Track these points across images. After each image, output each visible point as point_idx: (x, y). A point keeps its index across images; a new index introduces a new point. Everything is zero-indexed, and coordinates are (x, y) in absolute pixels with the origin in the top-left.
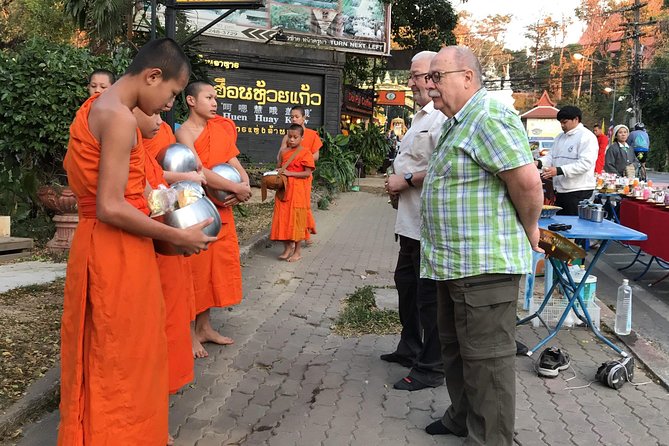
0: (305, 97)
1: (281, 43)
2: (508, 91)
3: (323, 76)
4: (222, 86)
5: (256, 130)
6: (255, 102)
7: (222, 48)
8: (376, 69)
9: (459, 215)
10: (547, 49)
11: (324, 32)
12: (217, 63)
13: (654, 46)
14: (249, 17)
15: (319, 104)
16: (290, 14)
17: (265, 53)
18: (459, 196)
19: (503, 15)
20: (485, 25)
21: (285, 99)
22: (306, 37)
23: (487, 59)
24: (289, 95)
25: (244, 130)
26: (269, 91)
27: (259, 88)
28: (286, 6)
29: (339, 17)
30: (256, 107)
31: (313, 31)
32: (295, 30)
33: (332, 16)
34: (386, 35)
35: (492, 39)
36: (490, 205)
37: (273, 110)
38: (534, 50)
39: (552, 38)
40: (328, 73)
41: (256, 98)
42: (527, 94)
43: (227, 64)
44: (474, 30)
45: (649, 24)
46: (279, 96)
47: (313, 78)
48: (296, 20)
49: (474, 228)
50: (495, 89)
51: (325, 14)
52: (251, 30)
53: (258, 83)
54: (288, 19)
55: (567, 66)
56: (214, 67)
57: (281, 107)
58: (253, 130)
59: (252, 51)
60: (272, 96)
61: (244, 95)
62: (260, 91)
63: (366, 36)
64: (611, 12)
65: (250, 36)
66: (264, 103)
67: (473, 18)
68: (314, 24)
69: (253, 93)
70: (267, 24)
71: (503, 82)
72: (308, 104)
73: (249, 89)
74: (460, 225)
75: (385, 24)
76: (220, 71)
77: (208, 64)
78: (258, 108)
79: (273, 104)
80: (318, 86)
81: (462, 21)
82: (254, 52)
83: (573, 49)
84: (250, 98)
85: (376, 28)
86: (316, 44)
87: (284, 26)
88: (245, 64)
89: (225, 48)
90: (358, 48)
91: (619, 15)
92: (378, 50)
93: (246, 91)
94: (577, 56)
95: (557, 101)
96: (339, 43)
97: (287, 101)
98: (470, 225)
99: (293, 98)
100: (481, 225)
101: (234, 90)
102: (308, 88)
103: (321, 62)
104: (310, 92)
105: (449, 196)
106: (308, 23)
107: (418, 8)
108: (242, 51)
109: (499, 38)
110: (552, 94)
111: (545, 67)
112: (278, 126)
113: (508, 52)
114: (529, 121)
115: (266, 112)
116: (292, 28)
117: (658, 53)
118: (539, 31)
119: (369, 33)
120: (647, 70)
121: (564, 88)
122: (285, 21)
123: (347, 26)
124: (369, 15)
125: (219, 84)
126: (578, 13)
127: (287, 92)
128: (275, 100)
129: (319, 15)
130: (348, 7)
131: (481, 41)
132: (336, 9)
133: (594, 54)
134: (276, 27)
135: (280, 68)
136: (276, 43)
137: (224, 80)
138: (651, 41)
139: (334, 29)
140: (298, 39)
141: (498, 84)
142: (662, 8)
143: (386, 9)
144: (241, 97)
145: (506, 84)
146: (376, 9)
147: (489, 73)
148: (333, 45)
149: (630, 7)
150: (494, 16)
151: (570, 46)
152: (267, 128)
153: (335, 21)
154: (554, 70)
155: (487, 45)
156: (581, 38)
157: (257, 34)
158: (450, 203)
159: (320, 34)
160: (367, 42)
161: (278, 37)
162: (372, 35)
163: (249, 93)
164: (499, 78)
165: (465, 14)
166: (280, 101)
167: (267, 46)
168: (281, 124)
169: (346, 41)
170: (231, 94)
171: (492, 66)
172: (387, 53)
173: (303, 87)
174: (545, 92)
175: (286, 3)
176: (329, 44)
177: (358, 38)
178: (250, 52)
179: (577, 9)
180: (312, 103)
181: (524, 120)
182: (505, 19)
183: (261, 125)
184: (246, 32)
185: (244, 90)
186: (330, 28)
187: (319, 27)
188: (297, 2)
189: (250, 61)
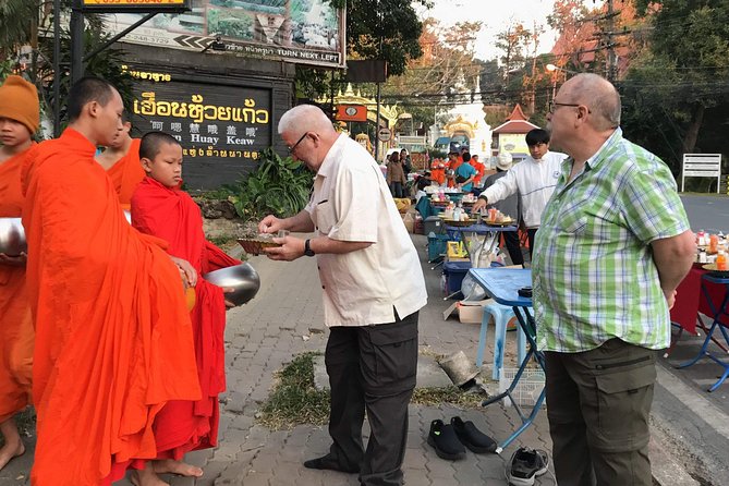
0: (250, 114)
1: (220, 53)
2: (479, 105)
3: (270, 90)
4: (151, 102)
5: (193, 152)
6: (191, 120)
7: (149, 57)
8: (334, 81)
9: (592, 280)
10: (518, 59)
11: (270, 40)
12: (144, 75)
13: (628, 56)
14: (182, 23)
15: (266, 121)
16: (230, 19)
17: (200, 63)
18: (592, 257)
19: (472, 23)
20: (454, 34)
21: (226, 116)
22: (249, 45)
23: (456, 70)
24: (231, 111)
26: (206, 108)
27: (196, 104)
28: (226, 10)
29: (287, 23)
30: (192, 126)
31: (258, 39)
32: (236, 37)
33: (279, 22)
34: (341, 44)
35: (461, 48)
36: (630, 269)
37: (213, 128)
38: (506, 60)
39: (524, 47)
40: (276, 87)
41: (191, 115)
42: (499, 107)
43: (156, 77)
44: (442, 39)
45: (624, 34)
46: (219, 112)
47: (258, 92)
48: (237, 26)
49: (611, 296)
50: (465, 102)
51: (271, 20)
52: (184, 37)
53: (194, 98)
54: (227, 25)
55: (540, 77)
56: (141, 79)
57: (222, 126)
58: (188, 152)
59: (185, 62)
60: (211, 112)
61: (177, 111)
62: (196, 107)
63: (319, 45)
64: (584, 21)
65: (184, 44)
66: (201, 121)
67: (440, 26)
68: (258, 30)
69: (188, 109)
70: (203, 31)
71: (473, 94)
72: (253, 122)
73: (184, 105)
74: (592, 292)
75: (339, 31)
76: (148, 84)
77: (135, 78)
78: (194, 127)
79: (212, 122)
80: (265, 101)
81: (429, 29)
82: (189, 63)
83: (545, 59)
84: (185, 115)
85: (329, 36)
86: (261, 54)
87: (223, 33)
88: (178, 76)
89: (152, 57)
90: (309, 58)
91: (592, 24)
92: (332, 61)
93: (180, 107)
94: (551, 67)
95: (530, 115)
96: (287, 53)
97: (229, 118)
98: (604, 292)
99: (236, 114)
100: (618, 292)
101: (166, 106)
102: (253, 104)
103: (267, 74)
104: (255, 108)
105: (579, 256)
106: (251, 29)
108: (175, 61)
109: (469, 47)
110: (525, 106)
111: (517, 78)
112: (218, 147)
113: (478, 62)
114: (501, 137)
115: (203, 131)
116: (232, 35)
117: (634, 64)
118: (512, 39)
119: (322, 42)
120: (622, 82)
121: (537, 102)
122: (223, 27)
123: (297, 34)
124: (321, 21)
125: (148, 99)
126: (550, 21)
127: (228, 109)
128: (214, 118)
129: (263, 21)
130: (298, 12)
131: (449, 51)
132: (284, 14)
133: (567, 65)
134: (214, 34)
135: (219, 81)
136: (214, 52)
137: (153, 94)
138: (625, 51)
139: (282, 37)
140: (240, 48)
141: (468, 97)
142: (636, 17)
143: (341, 15)
144: (174, 114)
145: (475, 97)
146: (328, 15)
147: (459, 85)
148: (281, 55)
149: (603, 16)
150: (462, 24)
151: (542, 56)
152: (205, 149)
153: (282, 28)
154: (526, 81)
155: (456, 55)
156: (554, 48)
157: (191, 41)
158: (581, 266)
159: (265, 42)
160: (320, 51)
161: (215, 46)
162: (325, 45)
163: (184, 109)
164: (469, 91)
165: (431, 22)
166: (220, 118)
167: (204, 56)
168: (222, 145)
169: (295, 50)
170: (162, 111)
171: (461, 77)
172: (342, 64)
173: (247, 102)
174: (518, 105)
175: (225, 6)
176: (276, 54)
177: (309, 47)
178: (183, 62)
179: (549, 17)
180: (258, 120)
181: (495, 135)
182: (476, 27)
183: (198, 146)
184: (179, 40)
185: (178, 106)
186: (277, 35)
187: (264, 34)
188: (239, 6)
189: (184, 73)
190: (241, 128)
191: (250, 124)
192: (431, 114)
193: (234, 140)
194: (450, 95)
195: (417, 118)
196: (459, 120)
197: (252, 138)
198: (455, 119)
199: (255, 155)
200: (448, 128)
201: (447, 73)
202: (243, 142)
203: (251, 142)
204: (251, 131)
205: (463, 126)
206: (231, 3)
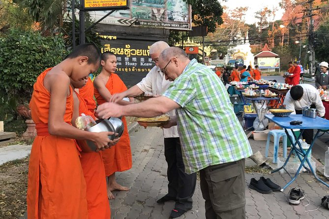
1: (137, 26)
2: (248, 44)
4: (109, 48)
5: (126, 69)
6: (126, 56)
8: (183, 36)
10: (266, 23)
11: (158, 20)
12: (105, 37)
13: (318, 20)
14: (121, 13)
16: (141, 11)
17: (130, 31)
19: (244, 7)
20: (235, 12)
21: (140, 53)
22: (149, 22)
23: (237, 29)
24: (142, 51)
25: (120, 69)
26: (132, 50)
27: (127, 49)
28: (139, 7)
29: (166, 12)
30: (126, 58)
31: (153, 19)
32: (144, 19)
33: (162, 11)
34: (189, 20)
35: (239, 19)
37: (134, 59)
38: (260, 23)
41: (125, 54)
42: (257, 45)
43: (110, 37)
44: (230, 15)
45: (317, 9)
46: (137, 52)
48: (144, 14)
50: (241, 44)
51: (159, 11)
52: (122, 20)
53: (127, 46)
54: (140, 14)
55: (276, 31)
56: (104, 39)
57: (138, 58)
58: (124, 70)
59: (122, 30)
60: (133, 52)
61: (119, 52)
62: (128, 50)
63: (180, 21)
64: (297, 4)
65: (122, 23)
66: (129, 56)
67: (229, 9)
68: (153, 15)
69: (124, 51)
70: (130, 16)
71: (245, 40)
73: (122, 49)
75: (188, 14)
76: (107, 41)
77: (101, 38)
78: (127, 59)
79: (134, 56)
81: (224, 11)
82: (124, 31)
83: (278, 23)
84: (123, 54)
85: (184, 17)
86: (154, 26)
87: (138, 17)
88: (119, 37)
89: (109, 29)
90: (175, 27)
91: (300, 6)
92: (186, 27)
94: (282, 26)
95: (272, 48)
96: (166, 25)
97: (141, 54)
99: (144, 53)
101: (115, 50)
103: (158, 34)
106: (150, 15)
107: (203, 5)
108: (118, 30)
109: (242, 19)
110: (269, 44)
111: (265, 32)
112: (137, 67)
113: (246, 25)
114: (259, 59)
115: (131, 60)
116: (142, 18)
117: (321, 23)
118: (262, 14)
119: (181, 19)
120: (316, 32)
121: (275, 42)
122: (139, 15)
123: (170, 16)
124: (181, 10)
125: (107, 47)
126: (280, 5)
127: (141, 50)
128: (135, 54)
129: (155, 11)
130: (170, 7)
131: (234, 21)
132: (164, 8)
133: (289, 25)
134: (135, 18)
135: (137, 38)
136: (135, 26)
137: (109, 45)
138: (317, 17)
139: (163, 18)
140: (145, 23)
141: (243, 41)
142: (322, 1)
143: (189, 7)
145: (246, 41)
146: (184, 7)
147: (238, 36)
148: (163, 26)
149: (307, 1)
150: (239, 8)
151: (277, 21)
152: (131, 68)
153: (164, 14)
154: (270, 33)
155: (237, 22)
156: (283, 17)
157: (125, 21)
159: (156, 20)
160: (180, 24)
161: (135, 23)
163: (122, 51)
164: (243, 38)
165: (225, 8)
166: (138, 54)
167: (130, 28)
168: (139, 66)
169: (169, 24)
171: (239, 32)
172: (190, 29)
174: (266, 44)
175: (139, 5)
176: (161, 25)
177: (175, 22)
179: (280, 3)
181: (256, 58)
182: (245, 9)
183: (129, 67)
184: (119, 21)
185: (120, 50)
186: (161, 17)
187: (156, 17)
188: (145, 5)
189: (122, 36)
190: (147, 59)
192: (226, 49)
193: (144, 64)
194: (234, 41)
195: (219, 52)
196: (239, 52)
198: (237, 51)
200: (233, 56)
201: (233, 30)
202: (148, 64)
203: (151, 64)
204: (150, 60)
205: (241, 55)
206: (141, 4)
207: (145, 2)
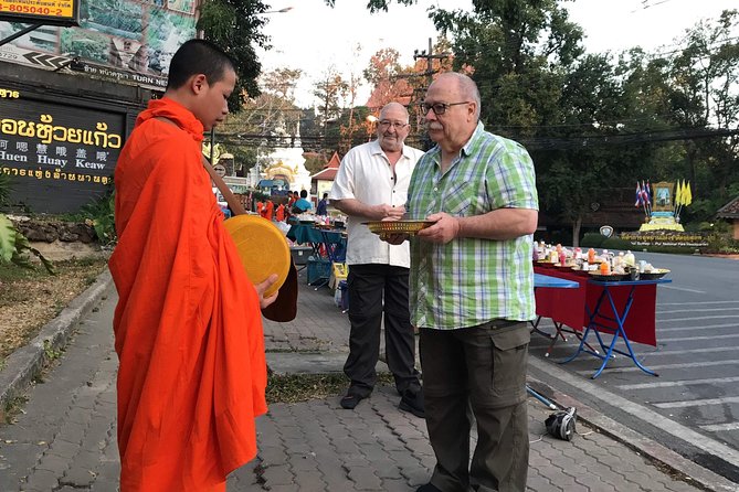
0: (101, 138)
1: (74, 73)
3: (124, 115)
5: (39, 174)
6: (39, 141)
10: (335, 109)
11: (125, 65)
14: (33, 39)
15: (118, 146)
16: (85, 40)
17: (53, 83)
19: (292, 70)
21: (77, 138)
22: (103, 68)
23: (278, 114)
24: (82, 134)
25: (23, 172)
26: (55, 129)
27: (44, 124)
28: (80, 30)
29: (143, 50)
30: (39, 146)
31: (113, 63)
32: (90, 59)
33: (135, 48)
35: (280, 94)
37: (61, 150)
38: (322, 109)
39: (341, 98)
40: (130, 111)
41: (39, 135)
42: (317, 155)
43: (3, 93)
46: (69, 134)
47: (111, 116)
48: (91, 48)
51: (127, 45)
52: (34, 54)
53: (43, 118)
54: (81, 46)
55: (357, 128)
57: (72, 148)
58: (34, 174)
59: (35, 80)
60: (60, 133)
61: (24, 130)
62: (45, 128)
64: (398, 77)
65: (34, 61)
66: (49, 141)
68: (112, 54)
69: (36, 129)
70: (56, 50)
72: (105, 146)
73: (31, 124)
78: (41, 148)
79: (61, 144)
80: (118, 125)
82: (40, 81)
84: (33, 135)
86: (115, 78)
87: (77, 53)
88: (26, 94)
91: (405, 81)
93: (27, 126)
94: (371, 118)
96: (143, 79)
97: (79, 141)
99: (87, 137)
101: (12, 124)
102: (106, 128)
103: (122, 98)
104: (108, 132)
106: (106, 52)
108: (25, 78)
109: (288, 94)
110: (341, 154)
111: (334, 128)
112: (66, 170)
114: (320, 183)
115: (51, 152)
116: (87, 57)
118: (330, 88)
122: (77, 48)
123: (153, 61)
126: (366, 75)
127: (79, 131)
128: (64, 139)
129: (119, 45)
130: (154, 40)
132: (140, 41)
134: (68, 54)
135: (70, 101)
136: (68, 72)
139: (138, 63)
140: (93, 70)
141: (289, 141)
144: (20, 133)
145: (295, 143)
147: (279, 129)
148: (136, 81)
149: (423, 73)
150: (282, 70)
151: (357, 108)
152: (52, 172)
153: (138, 54)
154: (344, 131)
155: (277, 100)
156: (370, 101)
157: (43, 59)
159: (121, 66)
161: (74, 65)
163: (31, 128)
166: (70, 140)
167: (55, 75)
168: (71, 168)
169: (151, 77)
170: (7, 129)
171: (282, 122)
173: (99, 126)
174: (336, 153)
175: (79, 26)
176: (131, 79)
177: (165, 75)
178: (33, 80)
179: (366, 71)
180: (110, 144)
181: (314, 181)
182: (296, 75)
183: (45, 168)
184: (28, 56)
185: (25, 124)
186: (132, 60)
187: (119, 58)
188: (94, 28)
189: (34, 91)
190: (92, 151)
191: (101, 148)
192: (252, 155)
193: (83, 163)
195: (238, 159)
196: (280, 164)
197: (102, 162)
198: (276, 163)
199: (105, 180)
200: (268, 172)
202: (94, 166)
203: (101, 166)
204: (102, 156)
205: (283, 171)
206: (85, 24)
207: (95, 21)
